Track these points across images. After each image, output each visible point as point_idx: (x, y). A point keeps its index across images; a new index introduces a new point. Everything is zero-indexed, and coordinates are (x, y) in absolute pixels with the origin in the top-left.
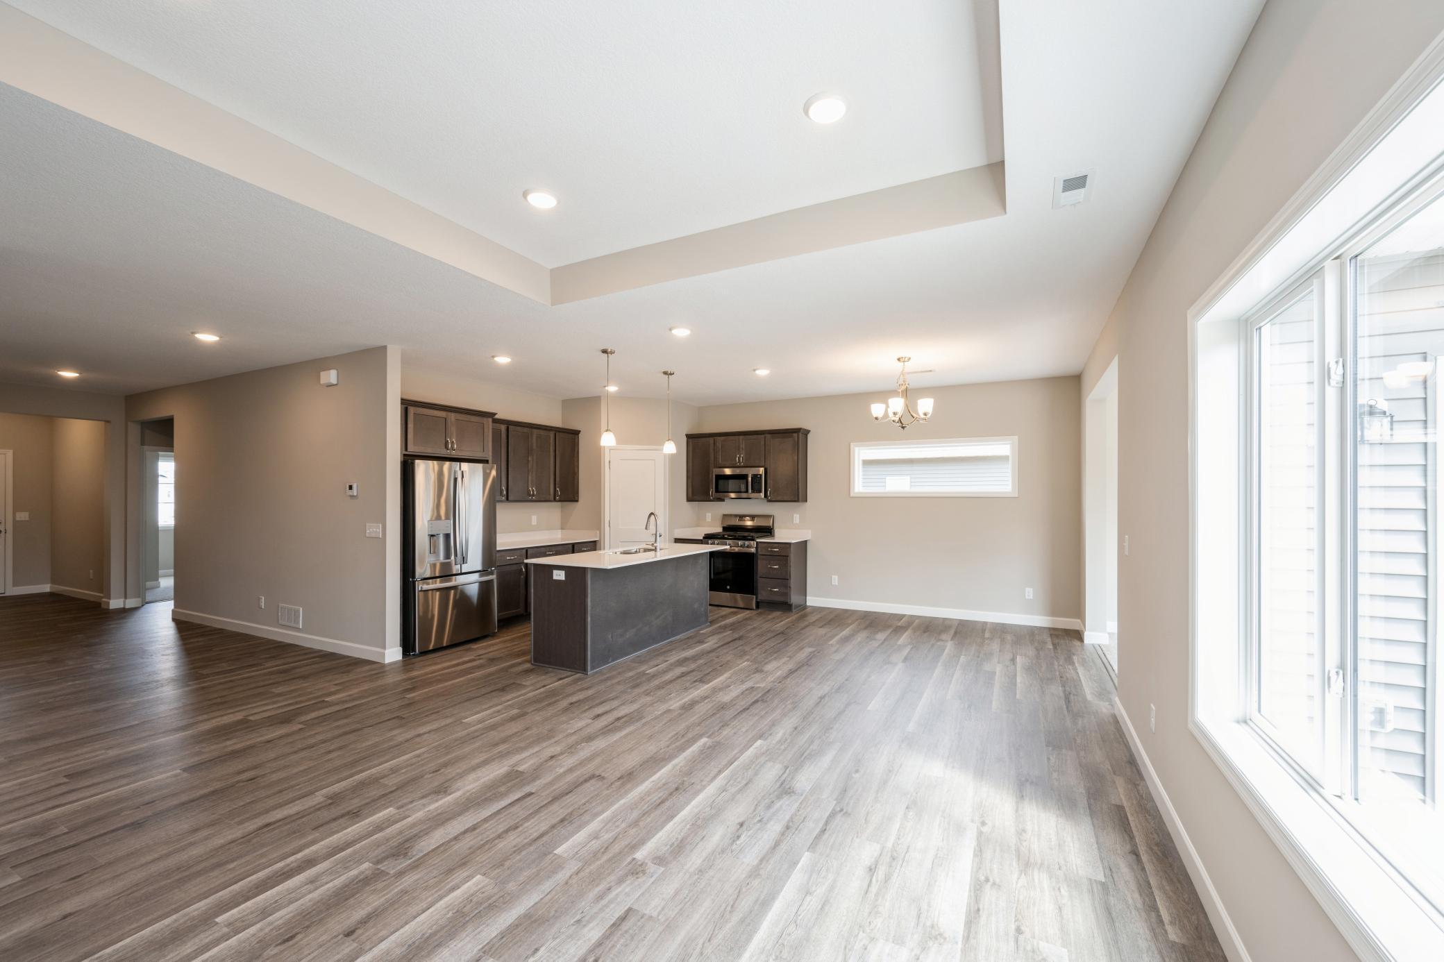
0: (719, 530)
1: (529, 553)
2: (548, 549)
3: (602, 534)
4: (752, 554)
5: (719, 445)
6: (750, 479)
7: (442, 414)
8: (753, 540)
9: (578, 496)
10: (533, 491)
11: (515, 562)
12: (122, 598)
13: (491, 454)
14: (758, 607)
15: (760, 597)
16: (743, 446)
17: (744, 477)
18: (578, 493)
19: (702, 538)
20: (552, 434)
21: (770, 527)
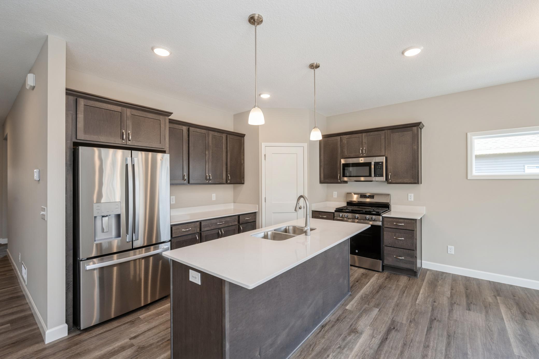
0: (344, 204)
1: (202, 224)
2: (218, 220)
3: (260, 207)
4: (379, 227)
5: (345, 141)
6: (373, 166)
7: (119, 109)
8: (380, 215)
9: (244, 180)
10: (209, 176)
11: (189, 233)
12: (6, 238)
13: (167, 145)
14: (383, 269)
15: (386, 262)
16: (365, 140)
17: (369, 164)
18: (244, 178)
19: (334, 211)
20: (224, 136)
21: (389, 203)
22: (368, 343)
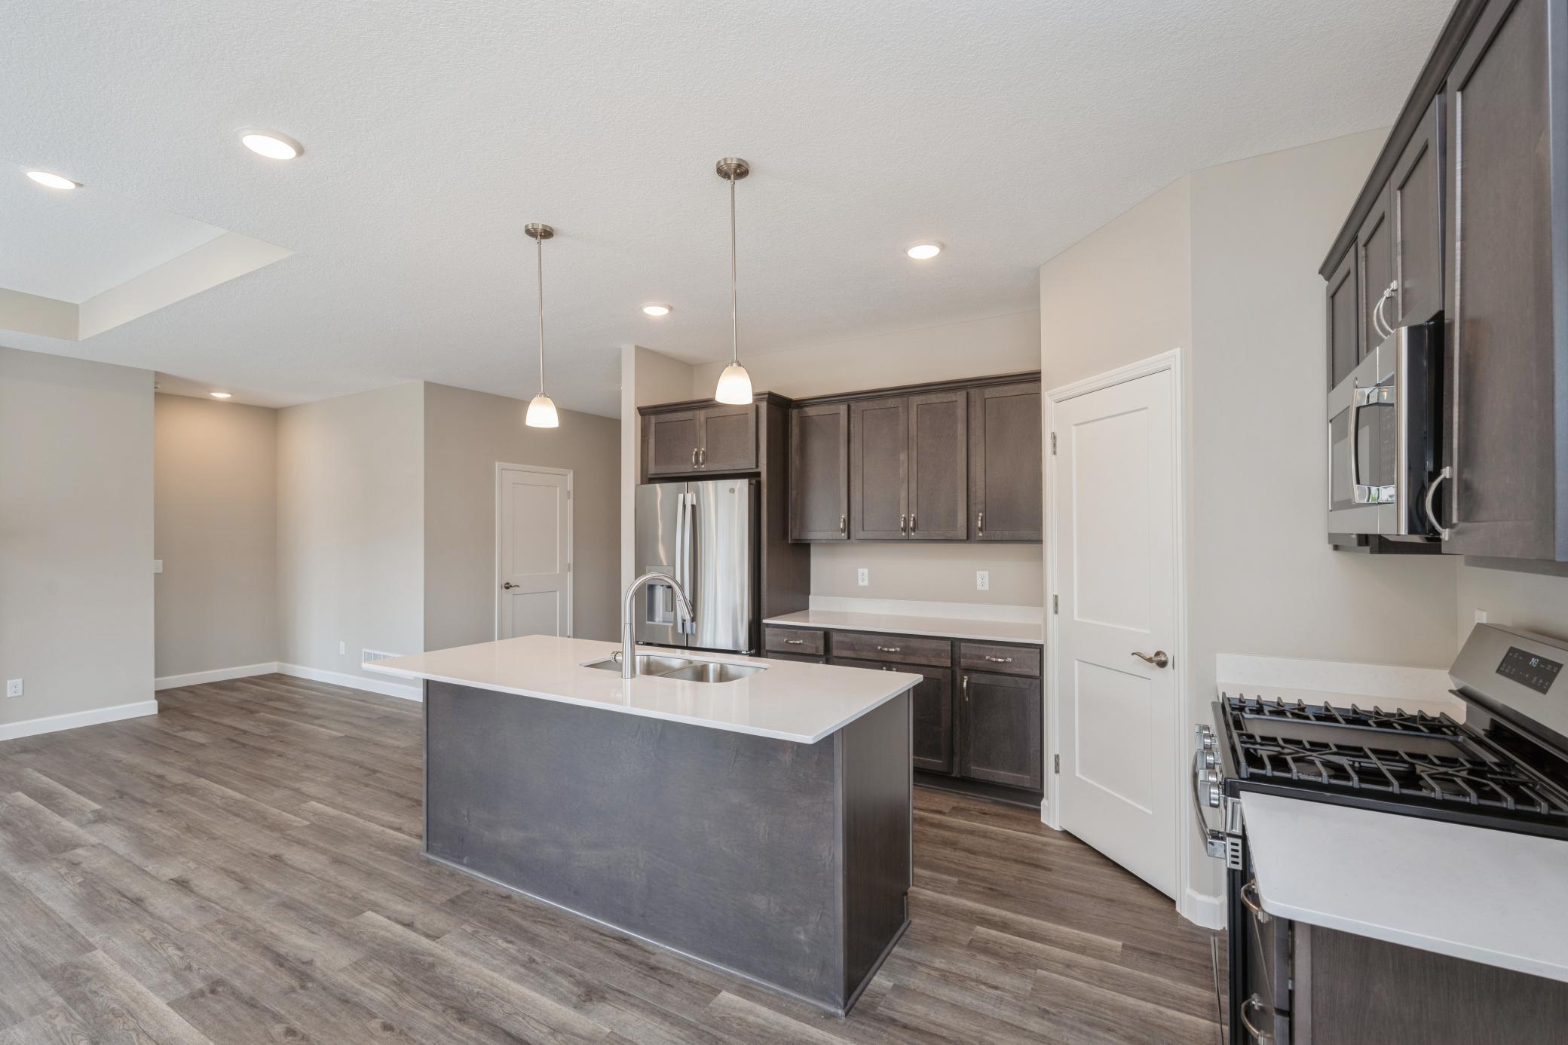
1: (834, 638)
7: (689, 414)
10: (911, 520)
22: (532, 1015)
